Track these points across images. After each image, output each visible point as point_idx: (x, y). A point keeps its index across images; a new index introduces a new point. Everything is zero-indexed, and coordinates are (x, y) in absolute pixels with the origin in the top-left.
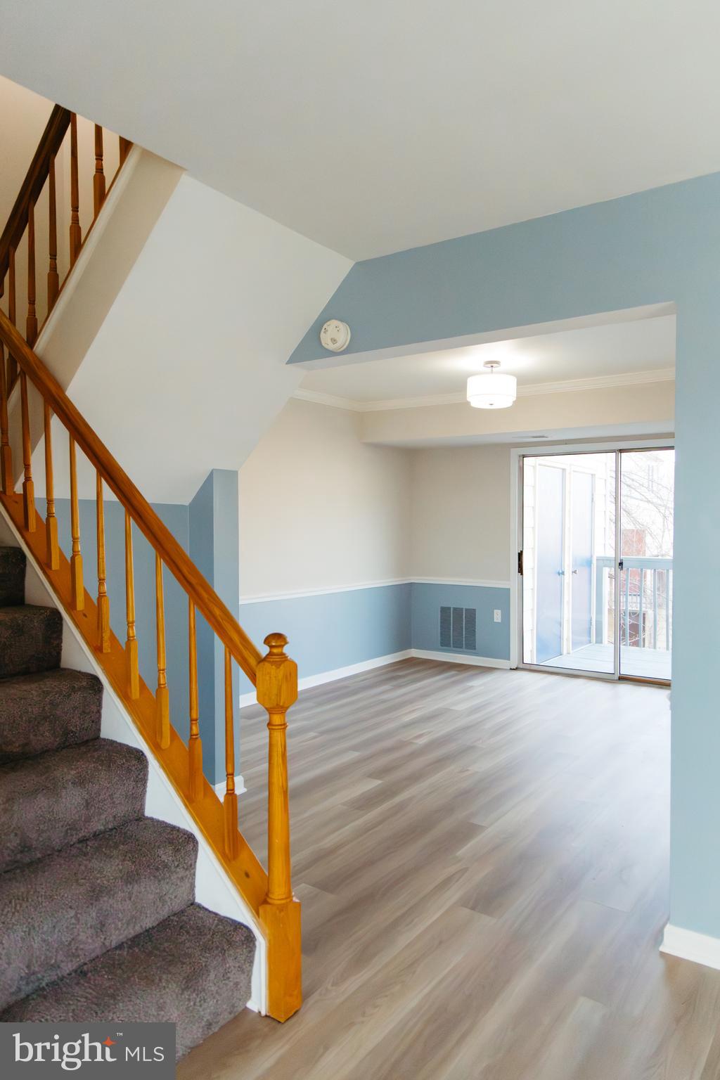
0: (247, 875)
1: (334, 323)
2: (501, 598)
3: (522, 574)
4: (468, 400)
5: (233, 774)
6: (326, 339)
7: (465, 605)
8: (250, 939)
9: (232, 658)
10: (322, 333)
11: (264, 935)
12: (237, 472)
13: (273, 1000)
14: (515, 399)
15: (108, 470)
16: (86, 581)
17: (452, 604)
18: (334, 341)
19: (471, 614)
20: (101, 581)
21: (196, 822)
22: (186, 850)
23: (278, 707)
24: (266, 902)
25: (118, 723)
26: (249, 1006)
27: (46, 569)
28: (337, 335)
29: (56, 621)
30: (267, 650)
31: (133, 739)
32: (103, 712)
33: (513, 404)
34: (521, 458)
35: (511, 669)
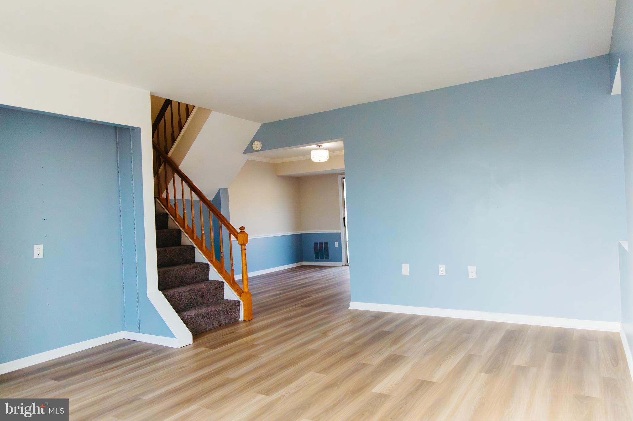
0: (237, 289)
1: (256, 142)
2: (337, 236)
3: (345, 226)
4: (311, 159)
5: (232, 264)
6: (254, 147)
7: (324, 241)
8: (239, 303)
9: (231, 234)
10: (253, 145)
11: (242, 301)
12: (227, 189)
13: (245, 316)
14: (328, 158)
15: (194, 188)
16: (188, 223)
17: (319, 241)
18: (257, 147)
19: (326, 244)
20: (193, 220)
21: (224, 278)
22: (221, 284)
23: (243, 244)
24: (243, 293)
25: (200, 257)
26: (239, 320)
27: (175, 218)
28: (257, 145)
29: (179, 232)
30: (240, 231)
31: (205, 260)
32: (195, 255)
33: (328, 159)
34: (343, 179)
35: (343, 266)
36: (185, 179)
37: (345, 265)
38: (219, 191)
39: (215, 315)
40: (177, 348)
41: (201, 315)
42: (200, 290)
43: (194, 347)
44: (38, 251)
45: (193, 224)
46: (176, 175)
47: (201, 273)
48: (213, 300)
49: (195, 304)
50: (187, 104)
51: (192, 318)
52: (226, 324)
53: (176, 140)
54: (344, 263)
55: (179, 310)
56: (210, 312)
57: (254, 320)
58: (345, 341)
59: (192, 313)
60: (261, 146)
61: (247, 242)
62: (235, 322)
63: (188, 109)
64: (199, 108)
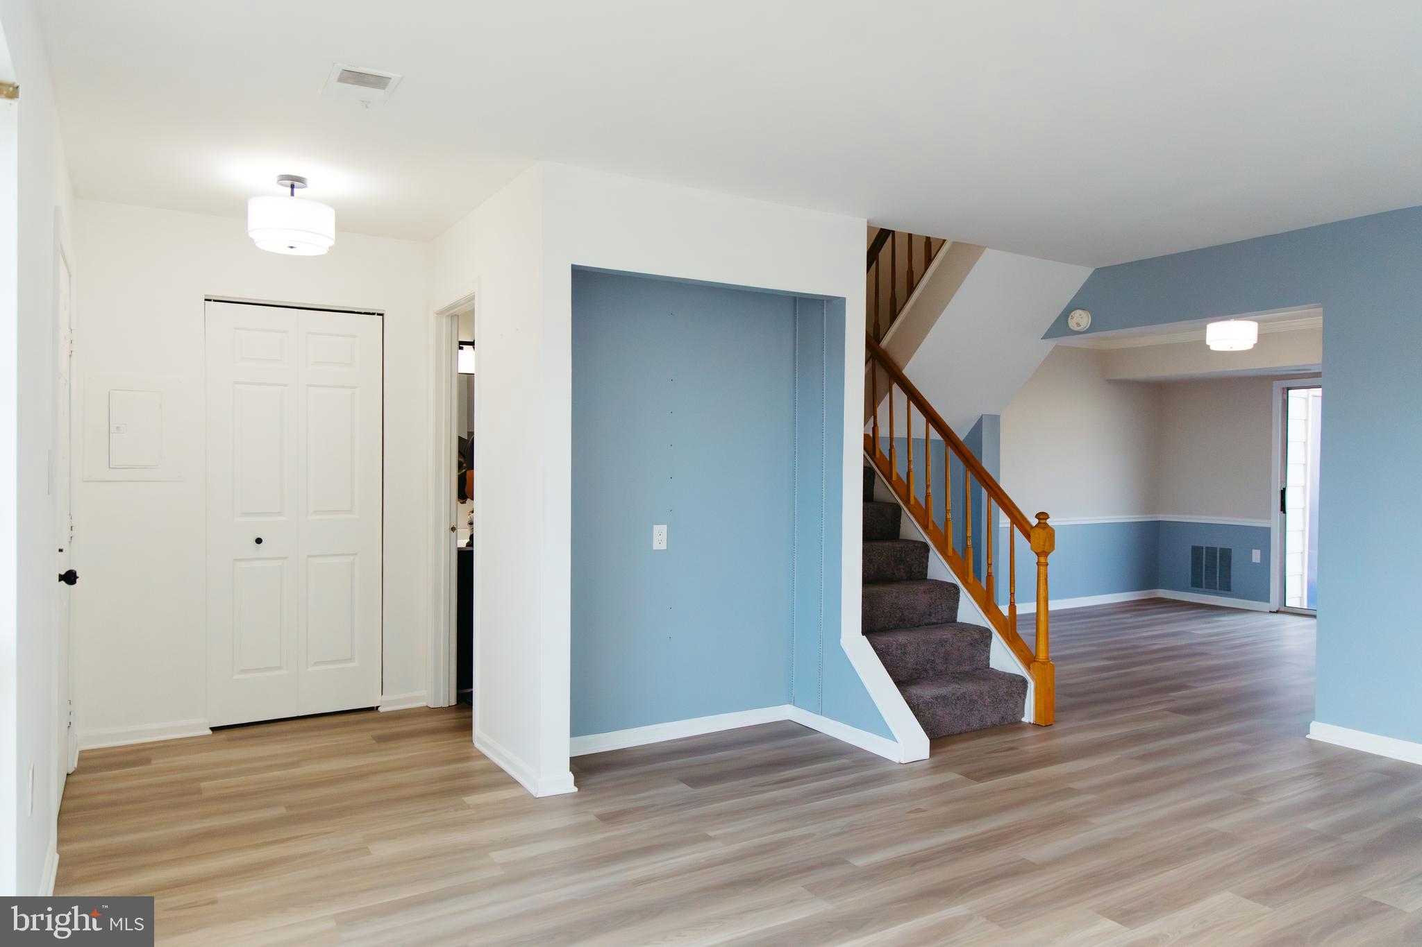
0: (1022, 651)
1: (1079, 312)
2: (1261, 538)
3: (1285, 513)
6: (1072, 324)
7: (1219, 544)
8: (1024, 682)
9: (1015, 527)
10: (1069, 319)
11: (1033, 678)
12: (999, 416)
13: (1037, 714)
15: (933, 419)
16: (917, 492)
17: (1204, 543)
18: (1078, 324)
19: (1226, 554)
20: (928, 486)
21: (991, 621)
22: (985, 635)
23: (1043, 553)
24: (1035, 661)
25: (939, 569)
26: (1023, 720)
27: (889, 479)
28: (1081, 319)
29: (897, 510)
30: (1037, 521)
31: (950, 577)
32: (929, 563)
33: (1255, 345)
34: (1286, 391)
35: (1270, 612)
36: (914, 397)
37: (1277, 612)
38: (980, 420)
39: (973, 702)
40: (897, 762)
41: (944, 697)
42: (942, 643)
43: (932, 768)
44: (660, 537)
45: (927, 495)
46: (895, 387)
47: (941, 604)
48: (967, 668)
49: (931, 673)
50: (930, 238)
51: (926, 703)
52: (994, 726)
53: (899, 313)
54: (1275, 603)
55: (902, 683)
56: (963, 696)
57: (1057, 728)
58: (1310, 825)
59: (927, 692)
60: (1090, 321)
61: (1052, 547)
62: (1012, 724)
63: (930, 248)
64: (954, 244)
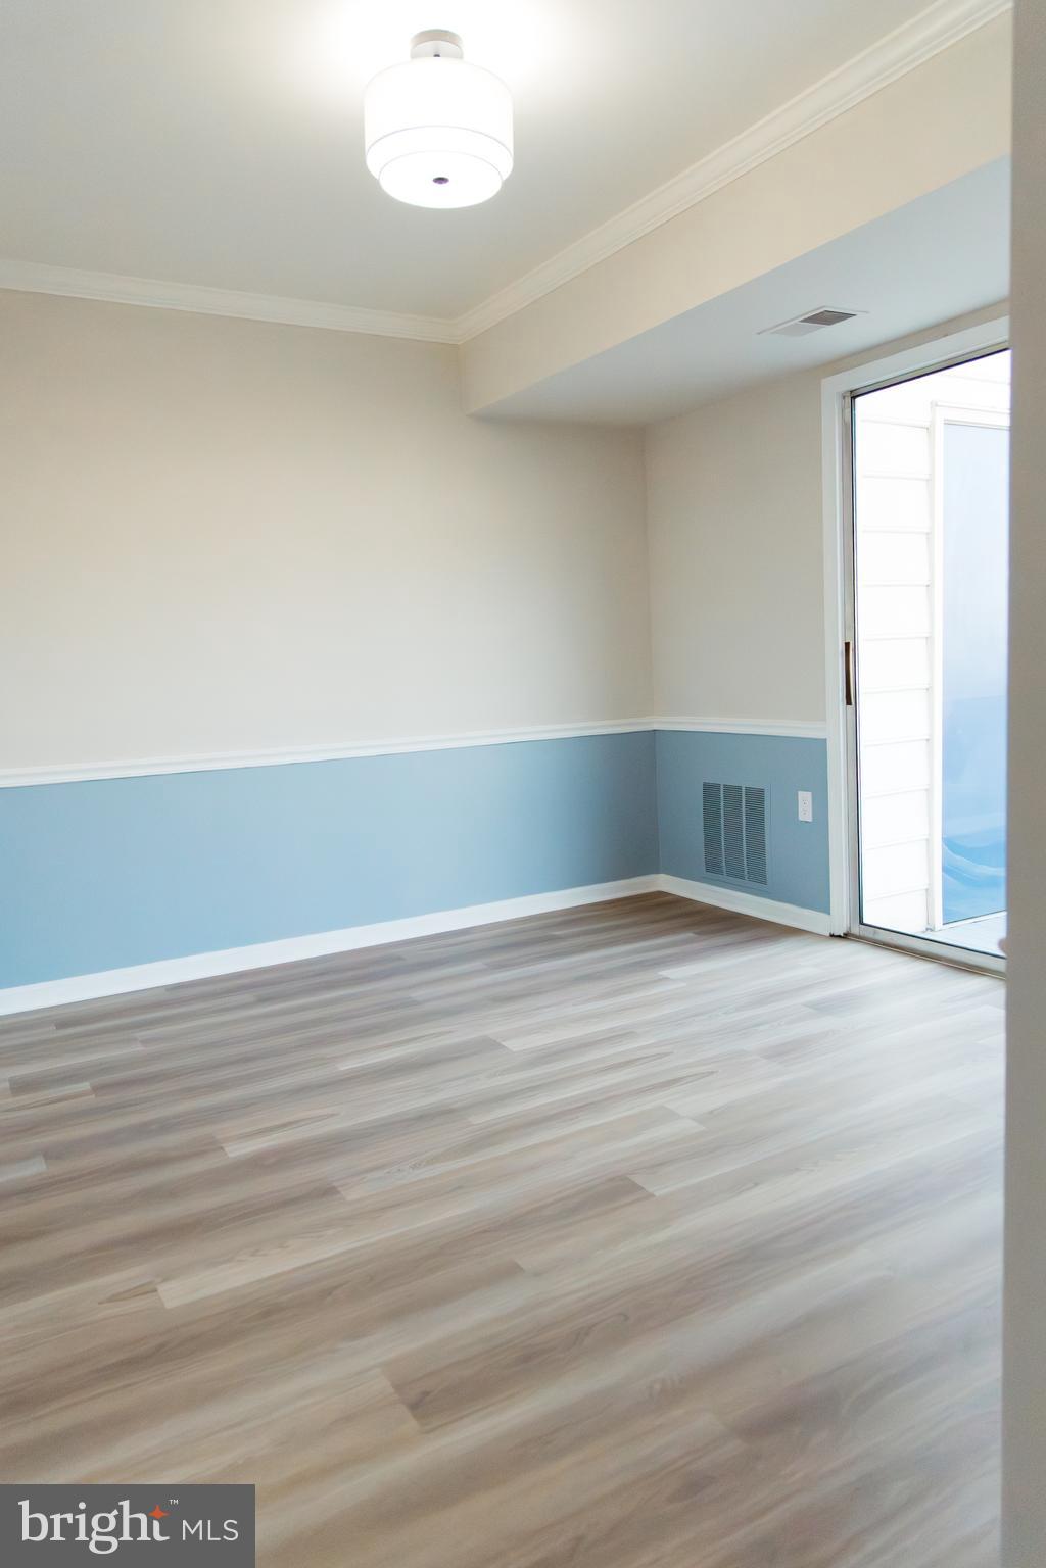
7: (745, 780)
17: (723, 777)
19: (756, 798)
34: (848, 400)
35: (832, 936)
37: (846, 937)
54: (839, 918)
